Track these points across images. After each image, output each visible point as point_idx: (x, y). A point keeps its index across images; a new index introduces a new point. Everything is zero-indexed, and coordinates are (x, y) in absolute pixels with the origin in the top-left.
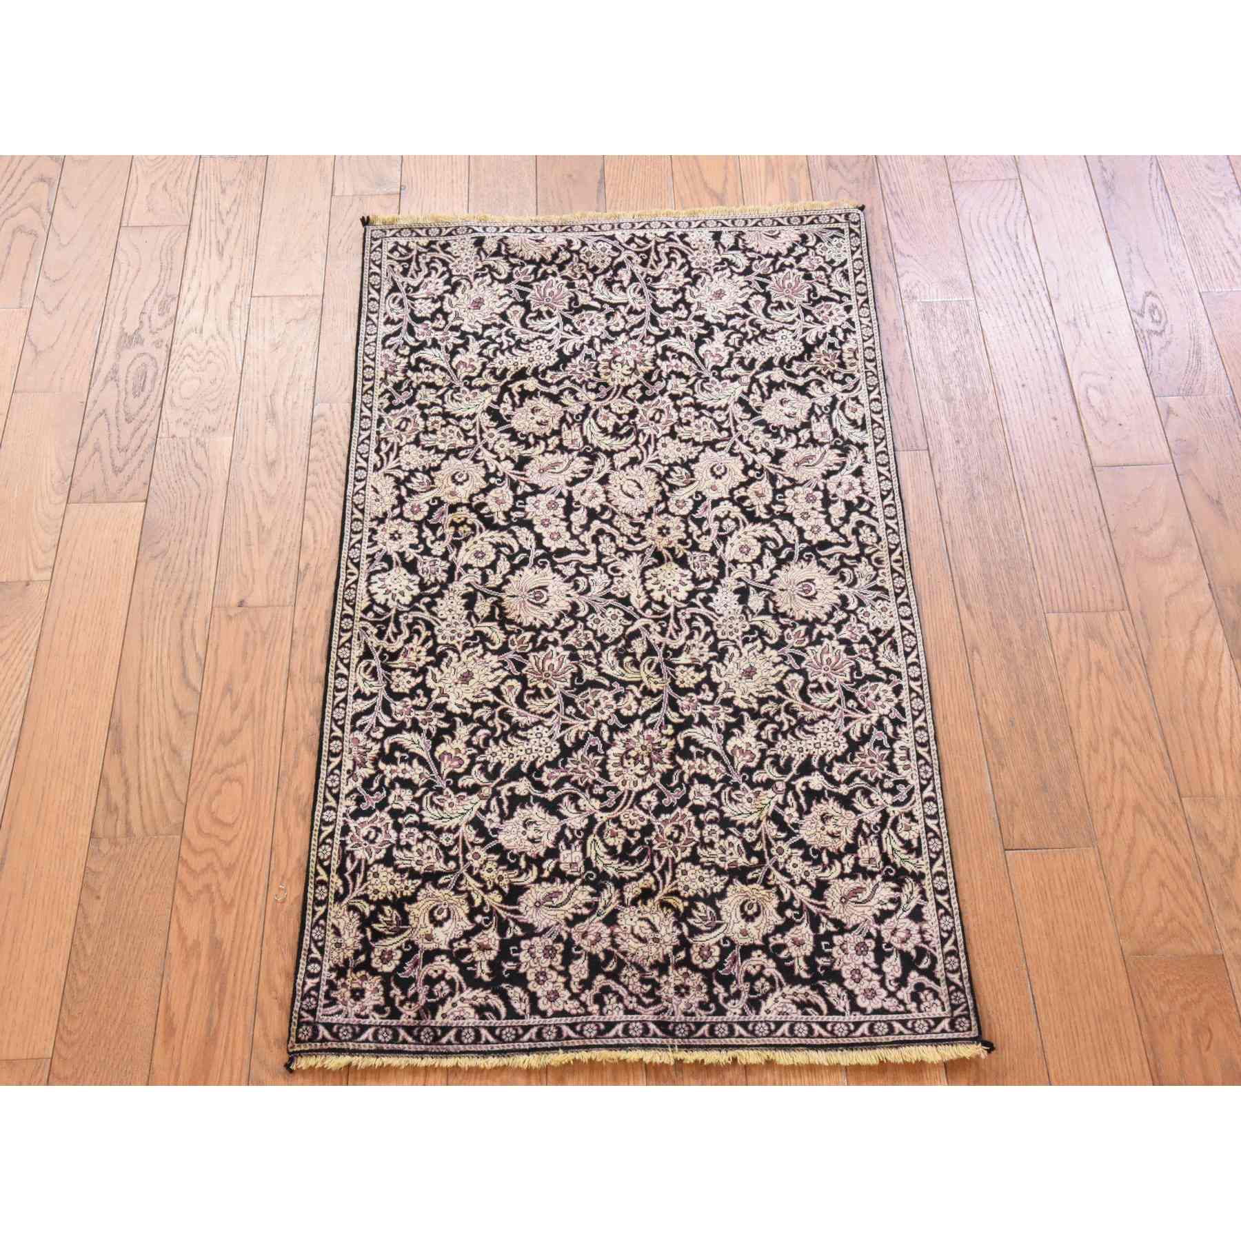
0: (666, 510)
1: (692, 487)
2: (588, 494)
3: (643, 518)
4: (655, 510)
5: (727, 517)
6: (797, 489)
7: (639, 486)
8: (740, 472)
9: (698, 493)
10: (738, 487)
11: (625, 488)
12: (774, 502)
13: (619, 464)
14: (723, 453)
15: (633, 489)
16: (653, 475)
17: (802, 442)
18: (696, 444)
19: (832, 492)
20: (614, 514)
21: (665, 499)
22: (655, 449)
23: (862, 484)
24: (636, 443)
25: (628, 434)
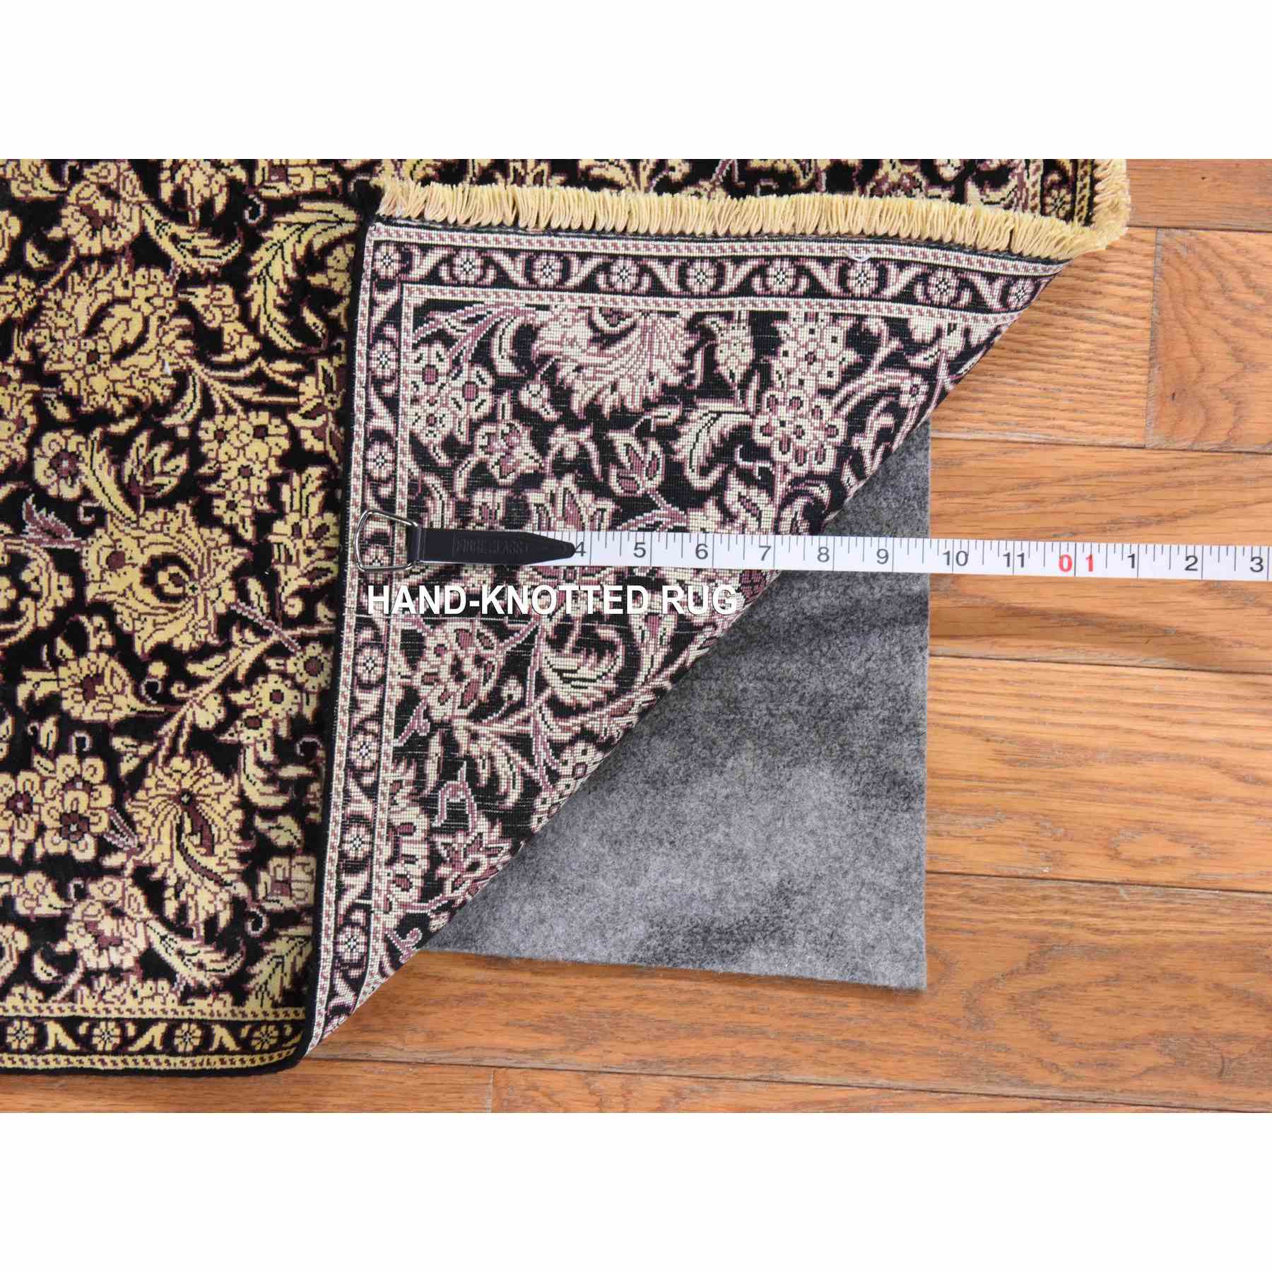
0: (47, 423)
1: (119, 500)
2: (102, 206)
3: (25, 356)
4: (51, 394)
5: (23, 590)
6: (106, 795)
7: (126, 350)
8: (162, 637)
9: (100, 516)
10: (114, 629)
11: (119, 311)
12: (67, 724)
13: (199, 297)
14: (230, 596)
15: (117, 331)
16: (161, 393)
17: (259, 823)
18: (263, 523)
19: (93, 888)
20: (40, 277)
21: (82, 423)
22: (248, 406)
23: (116, 973)
24: (270, 351)
25: (297, 327)
